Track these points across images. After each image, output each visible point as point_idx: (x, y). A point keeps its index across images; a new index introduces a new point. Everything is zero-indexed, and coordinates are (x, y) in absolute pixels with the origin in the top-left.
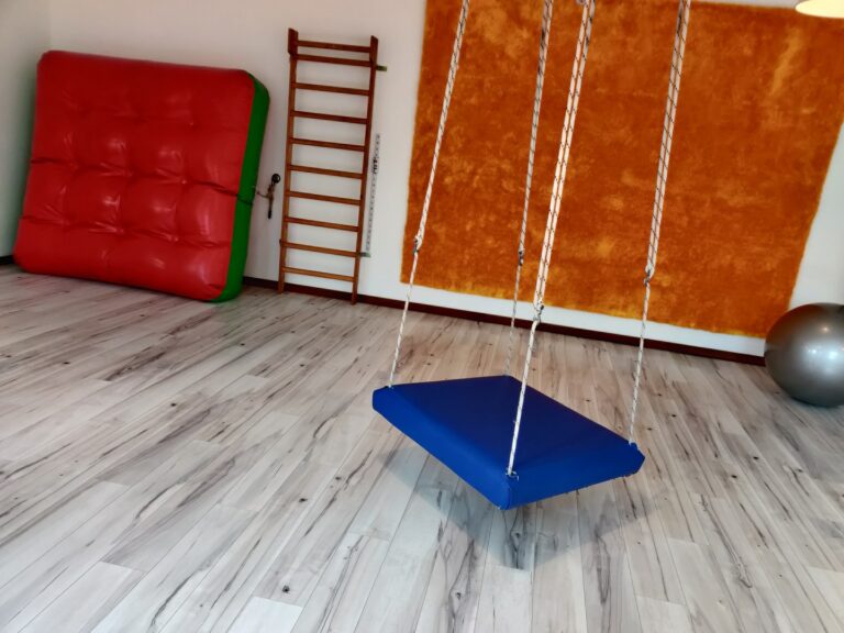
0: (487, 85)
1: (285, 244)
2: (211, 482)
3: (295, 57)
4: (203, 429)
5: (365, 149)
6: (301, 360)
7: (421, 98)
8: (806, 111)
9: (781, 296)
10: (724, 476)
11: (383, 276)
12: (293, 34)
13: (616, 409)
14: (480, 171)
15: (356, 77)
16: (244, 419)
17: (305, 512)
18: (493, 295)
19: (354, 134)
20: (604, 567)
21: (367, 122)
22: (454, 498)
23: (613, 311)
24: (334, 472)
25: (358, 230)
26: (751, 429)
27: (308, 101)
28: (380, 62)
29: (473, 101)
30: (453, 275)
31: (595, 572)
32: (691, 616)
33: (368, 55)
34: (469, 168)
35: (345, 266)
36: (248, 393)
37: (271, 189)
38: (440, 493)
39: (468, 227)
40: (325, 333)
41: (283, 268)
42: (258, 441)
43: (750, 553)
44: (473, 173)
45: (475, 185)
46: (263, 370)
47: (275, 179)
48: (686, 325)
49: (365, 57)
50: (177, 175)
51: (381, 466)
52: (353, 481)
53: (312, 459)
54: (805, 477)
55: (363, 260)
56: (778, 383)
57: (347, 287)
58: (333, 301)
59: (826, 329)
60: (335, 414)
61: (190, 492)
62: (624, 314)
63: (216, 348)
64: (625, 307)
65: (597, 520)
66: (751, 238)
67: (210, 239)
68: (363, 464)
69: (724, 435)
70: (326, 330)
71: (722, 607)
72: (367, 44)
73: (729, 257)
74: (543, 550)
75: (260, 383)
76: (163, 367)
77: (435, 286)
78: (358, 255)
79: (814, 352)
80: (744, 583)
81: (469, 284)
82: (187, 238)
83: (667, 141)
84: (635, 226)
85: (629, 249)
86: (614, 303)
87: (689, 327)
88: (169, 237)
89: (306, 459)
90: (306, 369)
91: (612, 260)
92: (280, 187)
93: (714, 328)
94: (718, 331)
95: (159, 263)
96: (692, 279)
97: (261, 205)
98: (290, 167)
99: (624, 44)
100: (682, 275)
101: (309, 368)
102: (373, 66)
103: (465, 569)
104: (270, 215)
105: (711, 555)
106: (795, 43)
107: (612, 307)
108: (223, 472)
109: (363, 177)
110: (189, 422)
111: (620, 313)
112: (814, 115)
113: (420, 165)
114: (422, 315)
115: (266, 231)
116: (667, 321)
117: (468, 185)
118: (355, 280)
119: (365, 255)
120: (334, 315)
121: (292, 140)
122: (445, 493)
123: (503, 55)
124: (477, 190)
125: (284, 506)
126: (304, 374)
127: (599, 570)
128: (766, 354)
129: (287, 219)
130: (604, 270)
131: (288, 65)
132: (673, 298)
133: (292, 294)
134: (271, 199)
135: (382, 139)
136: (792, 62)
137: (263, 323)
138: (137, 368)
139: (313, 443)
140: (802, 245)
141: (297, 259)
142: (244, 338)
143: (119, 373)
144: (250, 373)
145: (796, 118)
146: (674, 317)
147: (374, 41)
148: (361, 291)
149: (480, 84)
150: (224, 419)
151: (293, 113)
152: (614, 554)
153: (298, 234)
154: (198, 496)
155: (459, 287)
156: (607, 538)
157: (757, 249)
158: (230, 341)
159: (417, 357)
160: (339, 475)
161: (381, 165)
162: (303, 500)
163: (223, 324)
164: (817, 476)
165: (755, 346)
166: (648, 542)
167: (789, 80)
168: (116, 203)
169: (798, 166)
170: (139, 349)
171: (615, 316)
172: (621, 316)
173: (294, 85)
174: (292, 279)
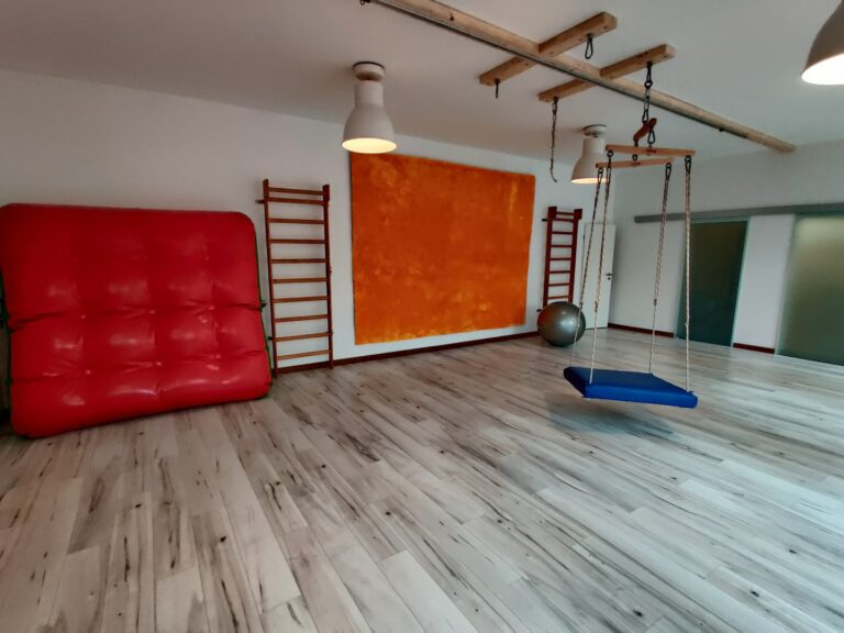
0: (392, 213)
1: (274, 339)
3: (267, 199)
5: (327, 261)
7: (353, 223)
8: (521, 218)
9: (523, 304)
11: (345, 347)
12: (266, 183)
14: (395, 264)
17: (603, 455)
18: (410, 338)
21: (326, 242)
23: (465, 329)
25: (328, 316)
27: (277, 231)
30: (387, 332)
33: (322, 197)
34: (389, 264)
35: (322, 343)
41: (276, 358)
44: (391, 267)
45: (393, 273)
50: (204, 303)
55: (333, 337)
57: (324, 358)
58: (319, 371)
62: (471, 329)
66: (511, 279)
67: (252, 349)
72: (322, 189)
77: (377, 342)
78: (330, 333)
81: (396, 334)
86: (467, 325)
96: (494, 304)
98: (272, 282)
100: (490, 303)
102: (326, 204)
106: (514, 189)
109: (327, 280)
112: (524, 219)
113: (359, 265)
117: (389, 274)
118: (330, 352)
119: (332, 332)
121: (271, 262)
124: (395, 277)
129: (274, 321)
131: (263, 206)
132: (489, 316)
136: (515, 196)
140: (527, 279)
141: (281, 348)
145: (519, 222)
146: (489, 325)
147: (326, 188)
148: (335, 357)
149: (389, 213)
151: (269, 241)
153: (280, 329)
155: (392, 338)
157: (514, 284)
167: (514, 206)
169: (521, 243)
173: (268, 221)
174: (281, 364)
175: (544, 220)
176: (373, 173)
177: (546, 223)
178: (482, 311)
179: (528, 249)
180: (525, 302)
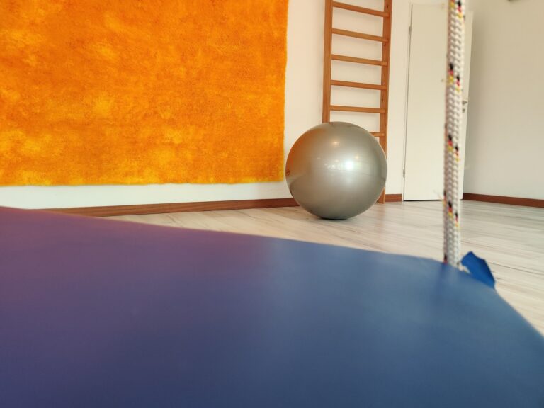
9: (276, 140)
23: (129, 179)
48: (206, 181)
59: (336, 143)
62: (141, 180)
64: (140, 173)
66: (243, 86)
73: (230, 106)
79: (333, 166)
84: (133, 79)
85: (131, 105)
86: (127, 169)
87: (209, 182)
91: (115, 119)
93: (232, 179)
94: (236, 182)
96: (202, 132)
100: (192, 129)
107: (126, 175)
111: (137, 179)
116: (187, 181)
130: (108, 131)
132: (189, 155)
140: (283, 90)
146: (192, 175)
157: (251, 97)
169: (266, 17)
171: (132, 184)
172: (138, 183)
178: (171, 144)
179: (283, 31)
180: (281, 136)
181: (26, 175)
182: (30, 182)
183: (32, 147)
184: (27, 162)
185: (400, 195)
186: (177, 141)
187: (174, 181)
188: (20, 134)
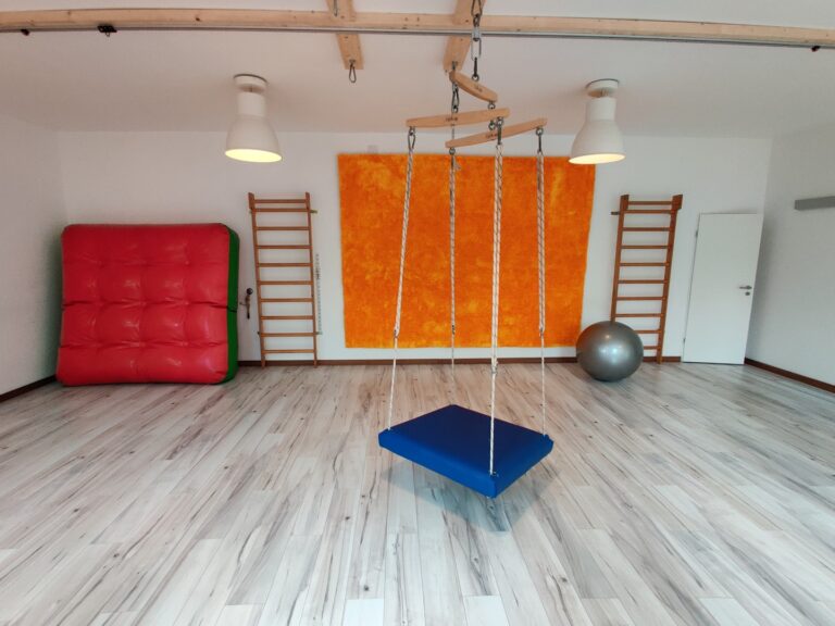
0: (385, 216)
1: (262, 334)
2: (279, 520)
3: (253, 210)
4: (256, 482)
5: (310, 265)
6: (301, 415)
7: (343, 229)
8: (571, 213)
9: (576, 320)
10: (585, 437)
11: (333, 345)
12: (251, 196)
13: (508, 408)
14: (388, 269)
15: (298, 219)
16: (280, 468)
17: (353, 526)
18: (408, 347)
19: (300, 256)
20: (549, 516)
21: (309, 247)
22: (442, 491)
24: (358, 493)
25: (313, 318)
26: (585, 404)
27: (265, 238)
28: (312, 208)
29: (378, 226)
30: (380, 338)
31: (547, 522)
32: (611, 536)
33: (304, 205)
34: (380, 268)
35: (307, 343)
36: (274, 447)
37: (247, 299)
38: (432, 491)
39: (386, 306)
40: (307, 392)
41: (263, 351)
42: (298, 482)
43: (621, 485)
44: (384, 271)
45: (385, 278)
46: (277, 428)
47: (249, 292)
48: (527, 345)
49: (304, 206)
50: (180, 299)
51: (387, 482)
52: (374, 496)
53: (340, 486)
54: (625, 428)
55: (318, 337)
56: (587, 371)
57: (310, 357)
58: (301, 368)
59: (608, 337)
60: (340, 451)
61: (268, 532)
63: (238, 418)
65: (531, 485)
67: (212, 341)
68: (374, 482)
69: (573, 412)
70: (307, 390)
71: (623, 524)
72: (304, 198)
74: (510, 514)
75: (279, 438)
76: (206, 440)
77: (369, 347)
78: (314, 334)
80: (627, 505)
82: (194, 341)
83: (497, 237)
84: (483, 290)
85: (487, 305)
88: (181, 344)
89: (336, 487)
90: (306, 421)
91: (479, 313)
92: (253, 297)
95: (177, 363)
96: (526, 317)
97: (242, 311)
98: (260, 283)
99: (464, 184)
100: (520, 316)
101: (307, 420)
102: (309, 211)
103: (472, 541)
104: (248, 317)
105: (603, 492)
106: (559, 177)
107: (482, 342)
108: (284, 510)
109: (311, 283)
110: (243, 478)
112: (576, 214)
113: (348, 270)
114: (364, 367)
115: (248, 328)
116: (515, 345)
117: (382, 278)
118: (314, 351)
119: (318, 333)
120: (307, 377)
121: (258, 265)
122: (435, 490)
123: (392, 197)
124: (388, 281)
125: (337, 526)
126: (306, 425)
127: (548, 519)
128: (578, 355)
129: (262, 318)
130: (474, 319)
131: (250, 216)
132: (518, 331)
133: (272, 368)
134: (248, 306)
135: (320, 257)
136: (559, 186)
137: (261, 393)
138: (187, 445)
139: (336, 474)
140: (582, 288)
141: (271, 343)
142: (253, 407)
143: (175, 452)
144: (270, 431)
145: (566, 217)
146: (519, 342)
147: (308, 195)
148: (321, 357)
149: (380, 216)
150: (267, 470)
151: (257, 247)
152: (551, 506)
153: (270, 326)
154: (275, 534)
155: (385, 345)
156: (543, 496)
157: (559, 295)
158: (243, 411)
159: (374, 398)
160: (363, 493)
161: (321, 273)
162: (347, 518)
163: (233, 400)
164: (631, 426)
165: (571, 352)
166: (565, 492)
167: (559, 197)
168: (137, 326)
169: (572, 244)
170: (181, 430)
173: (255, 229)
174: (271, 357)
175: (613, 213)
176: (362, 177)
177: (617, 217)
178: (508, 325)
179: (585, 251)
180: (579, 317)
181: (435, 342)
182: (437, 346)
183: (439, 329)
184: (436, 337)
185: (679, 358)
186: (511, 323)
187: (508, 346)
188: (433, 322)
